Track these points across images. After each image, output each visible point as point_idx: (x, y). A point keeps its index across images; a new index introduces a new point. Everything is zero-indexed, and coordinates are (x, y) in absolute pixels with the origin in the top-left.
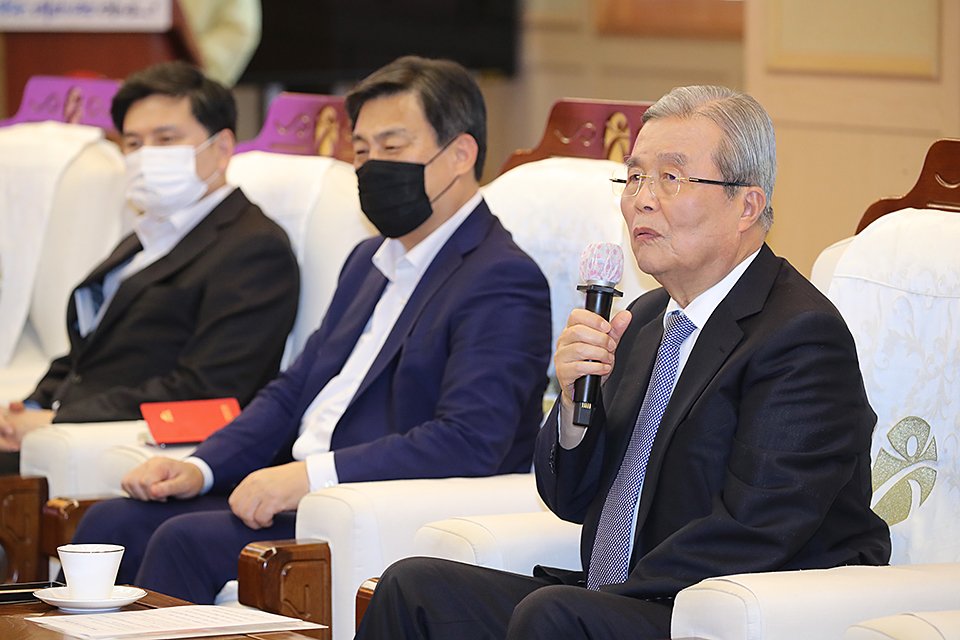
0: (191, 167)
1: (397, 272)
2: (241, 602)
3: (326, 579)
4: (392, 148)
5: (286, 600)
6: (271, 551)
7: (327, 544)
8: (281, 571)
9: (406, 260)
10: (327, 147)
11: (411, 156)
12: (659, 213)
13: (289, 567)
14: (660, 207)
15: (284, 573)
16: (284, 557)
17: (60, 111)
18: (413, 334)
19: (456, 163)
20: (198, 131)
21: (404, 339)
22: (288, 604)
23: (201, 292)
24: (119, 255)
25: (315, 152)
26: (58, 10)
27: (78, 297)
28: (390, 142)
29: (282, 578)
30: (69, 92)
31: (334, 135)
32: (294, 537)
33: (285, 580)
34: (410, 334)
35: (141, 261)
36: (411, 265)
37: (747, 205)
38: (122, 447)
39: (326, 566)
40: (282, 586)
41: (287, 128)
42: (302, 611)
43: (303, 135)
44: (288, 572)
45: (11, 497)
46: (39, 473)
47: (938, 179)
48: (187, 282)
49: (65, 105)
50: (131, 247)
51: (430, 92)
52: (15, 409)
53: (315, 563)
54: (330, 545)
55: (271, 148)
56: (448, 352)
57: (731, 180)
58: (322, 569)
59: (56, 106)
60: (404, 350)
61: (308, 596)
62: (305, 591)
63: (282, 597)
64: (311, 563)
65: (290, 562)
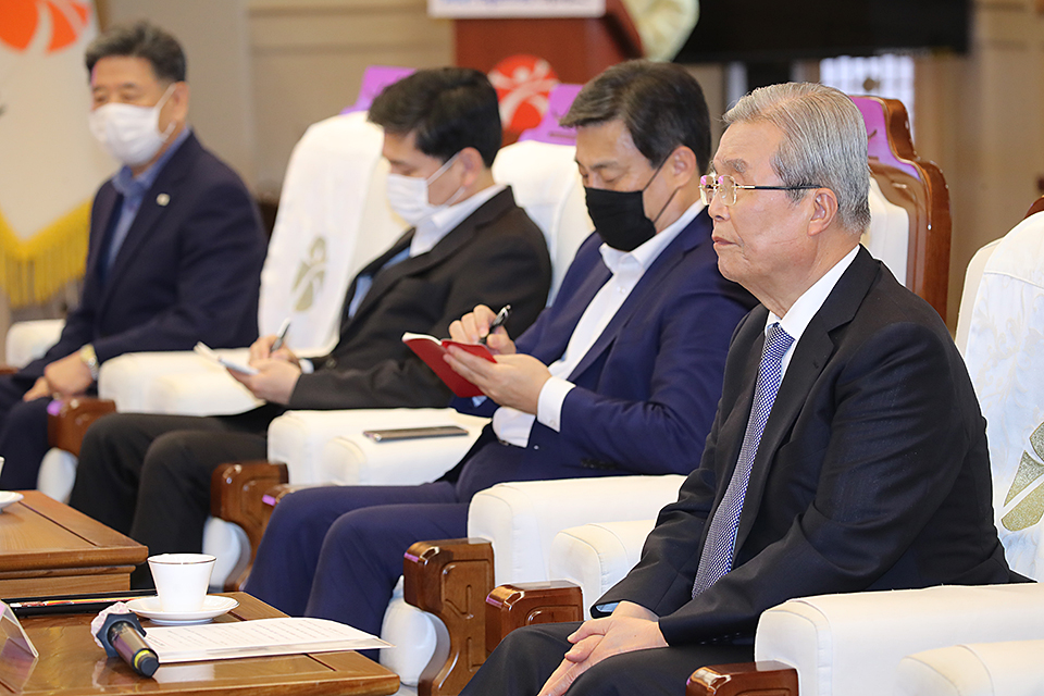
1: (621, 266)
2: (406, 601)
3: (488, 579)
5: (447, 600)
6: (433, 550)
7: (490, 544)
8: (441, 571)
9: (632, 256)
12: (729, 222)
13: (452, 567)
14: (730, 215)
15: (444, 571)
16: (446, 557)
18: (628, 326)
19: (677, 174)
21: (618, 332)
22: (450, 604)
29: (443, 578)
33: (446, 580)
34: (625, 325)
36: (636, 260)
37: (818, 208)
38: (341, 438)
39: (488, 566)
40: (443, 586)
42: (464, 611)
44: (449, 571)
45: (253, 483)
46: (282, 459)
53: (478, 563)
54: (493, 545)
56: (658, 349)
57: (794, 183)
58: (485, 570)
60: (616, 342)
61: (470, 596)
62: (467, 593)
63: (443, 599)
64: (473, 563)
65: (451, 562)
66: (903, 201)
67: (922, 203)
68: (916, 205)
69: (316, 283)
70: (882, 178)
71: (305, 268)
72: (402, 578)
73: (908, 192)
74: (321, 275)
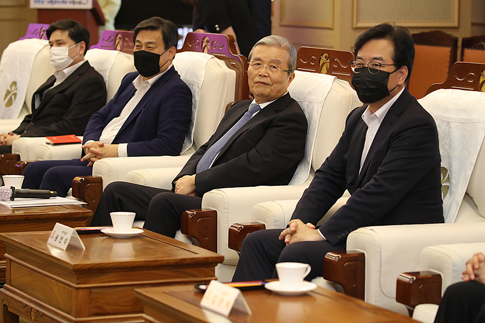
0: (67, 53)
2: (73, 196)
3: (101, 189)
4: (150, 47)
6: (82, 179)
7: (102, 177)
10: (119, 48)
11: (156, 51)
12: (269, 78)
14: (269, 76)
15: (86, 186)
16: (87, 181)
17: (38, 35)
19: (169, 55)
20: (71, 42)
22: (88, 197)
23: (72, 95)
24: (49, 83)
25: (115, 49)
26: (55, 2)
27: (36, 95)
28: (150, 45)
30: (41, 29)
31: (121, 43)
32: (92, 175)
33: (87, 189)
35: (56, 84)
39: (101, 185)
40: (86, 191)
41: (107, 41)
42: (92, 199)
43: (111, 43)
44: (88, 186)
45: (8, 161)
46: (17, 153)
47: (301, 59)
48: (67, 92)
49: (40, 33)
50: (52, 79)
51: (166, 31)
52: (11, 134)
53: (97, 184)
55: (102, 47)
58: (99, 186)
59: (37, 33)
62: (94, 193)
63: (86, 195)
64: (95, 184)
65: (88, 183)
66: (234, 68)
67: (241, 69)
68: (238, 69)
69: (13, 97)
70: (226, 61)
71: (8, 92)
72: (71, 189)
73: (236, 66)
74: (15, 95)
